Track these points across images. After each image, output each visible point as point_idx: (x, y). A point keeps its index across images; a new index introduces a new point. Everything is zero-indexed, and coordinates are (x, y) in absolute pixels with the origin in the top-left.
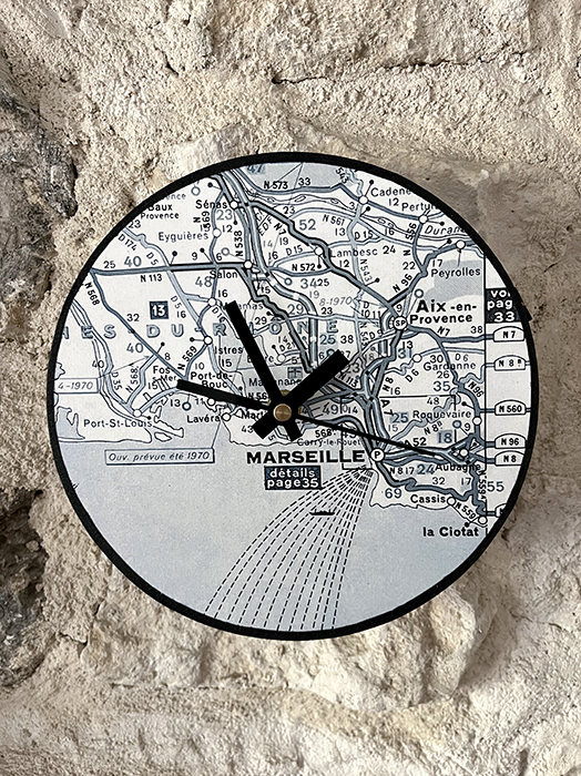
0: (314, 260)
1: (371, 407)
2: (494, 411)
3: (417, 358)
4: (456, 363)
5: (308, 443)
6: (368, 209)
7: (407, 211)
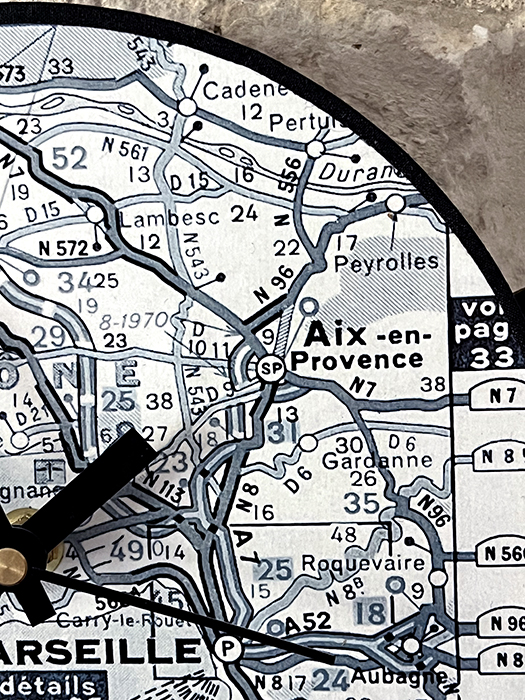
0: (84, 232)
1: (214, 546)
2: (472, 557)
3: (307, 443)
4: (390, 454)
5: (78, 622)
6: (198, 126)
7: (280, 132)
